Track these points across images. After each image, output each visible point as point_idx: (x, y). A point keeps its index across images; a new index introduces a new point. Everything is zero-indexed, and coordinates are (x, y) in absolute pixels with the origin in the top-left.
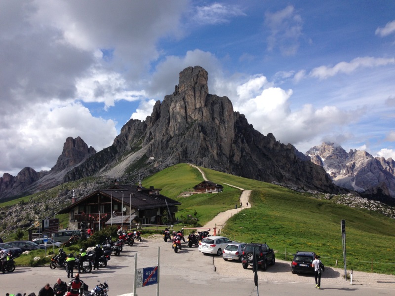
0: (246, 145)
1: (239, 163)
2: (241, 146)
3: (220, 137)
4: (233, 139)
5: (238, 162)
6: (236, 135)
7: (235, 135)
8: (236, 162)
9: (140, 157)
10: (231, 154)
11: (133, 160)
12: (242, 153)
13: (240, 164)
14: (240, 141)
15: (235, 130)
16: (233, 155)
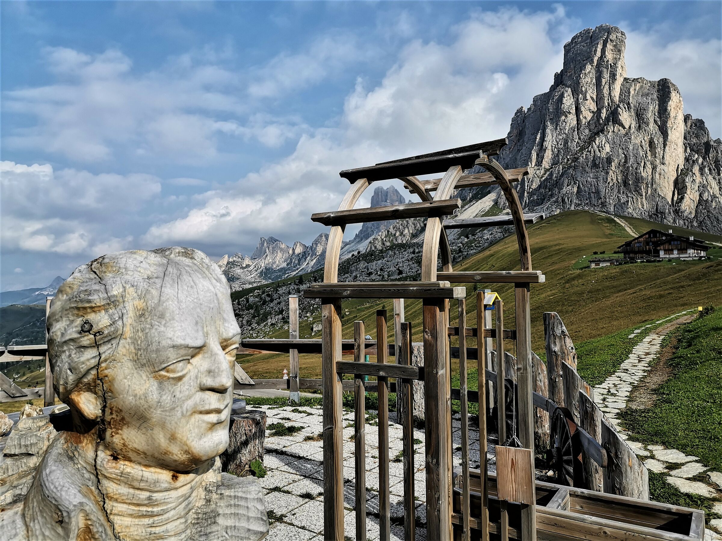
0: (710, 178)
1: (693, 216)
2: (697, 181)
3: (652, 164)
4: (681, 167)
5: (691, 213)
6: (687, 160)
7: (685, 158)
8: (686, 214)
9: (488, 208)
10: (675, 199)
11: (475, 215)
12: (700, 196)
13: (696, 216)
14: (696, 169)
15: (686, 148)
16: (681, 199)
